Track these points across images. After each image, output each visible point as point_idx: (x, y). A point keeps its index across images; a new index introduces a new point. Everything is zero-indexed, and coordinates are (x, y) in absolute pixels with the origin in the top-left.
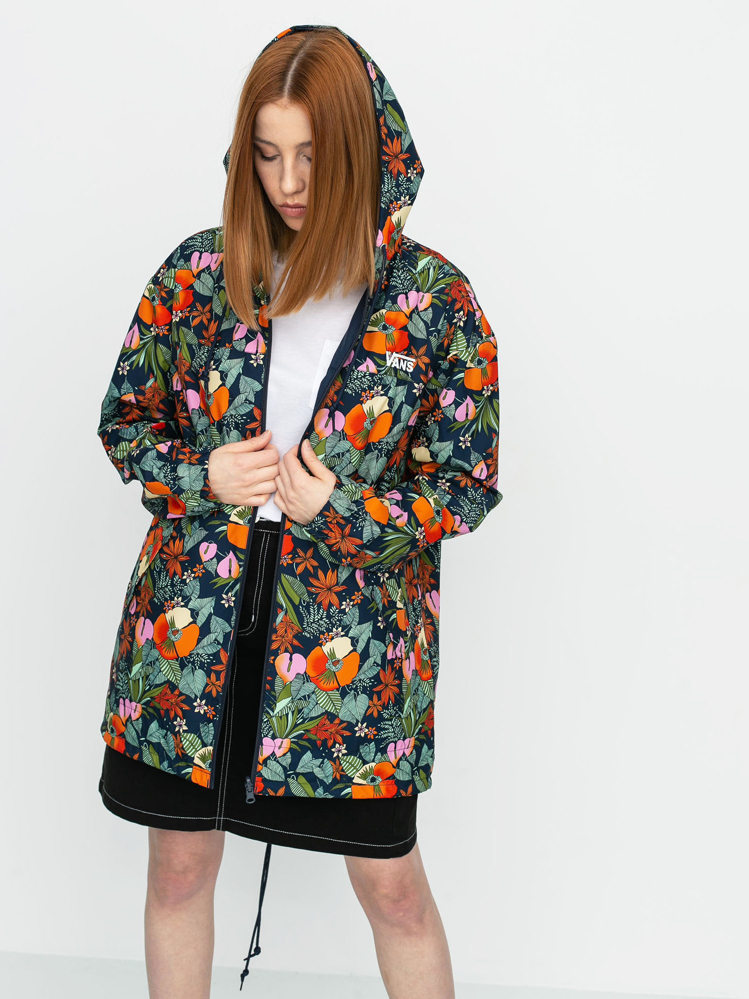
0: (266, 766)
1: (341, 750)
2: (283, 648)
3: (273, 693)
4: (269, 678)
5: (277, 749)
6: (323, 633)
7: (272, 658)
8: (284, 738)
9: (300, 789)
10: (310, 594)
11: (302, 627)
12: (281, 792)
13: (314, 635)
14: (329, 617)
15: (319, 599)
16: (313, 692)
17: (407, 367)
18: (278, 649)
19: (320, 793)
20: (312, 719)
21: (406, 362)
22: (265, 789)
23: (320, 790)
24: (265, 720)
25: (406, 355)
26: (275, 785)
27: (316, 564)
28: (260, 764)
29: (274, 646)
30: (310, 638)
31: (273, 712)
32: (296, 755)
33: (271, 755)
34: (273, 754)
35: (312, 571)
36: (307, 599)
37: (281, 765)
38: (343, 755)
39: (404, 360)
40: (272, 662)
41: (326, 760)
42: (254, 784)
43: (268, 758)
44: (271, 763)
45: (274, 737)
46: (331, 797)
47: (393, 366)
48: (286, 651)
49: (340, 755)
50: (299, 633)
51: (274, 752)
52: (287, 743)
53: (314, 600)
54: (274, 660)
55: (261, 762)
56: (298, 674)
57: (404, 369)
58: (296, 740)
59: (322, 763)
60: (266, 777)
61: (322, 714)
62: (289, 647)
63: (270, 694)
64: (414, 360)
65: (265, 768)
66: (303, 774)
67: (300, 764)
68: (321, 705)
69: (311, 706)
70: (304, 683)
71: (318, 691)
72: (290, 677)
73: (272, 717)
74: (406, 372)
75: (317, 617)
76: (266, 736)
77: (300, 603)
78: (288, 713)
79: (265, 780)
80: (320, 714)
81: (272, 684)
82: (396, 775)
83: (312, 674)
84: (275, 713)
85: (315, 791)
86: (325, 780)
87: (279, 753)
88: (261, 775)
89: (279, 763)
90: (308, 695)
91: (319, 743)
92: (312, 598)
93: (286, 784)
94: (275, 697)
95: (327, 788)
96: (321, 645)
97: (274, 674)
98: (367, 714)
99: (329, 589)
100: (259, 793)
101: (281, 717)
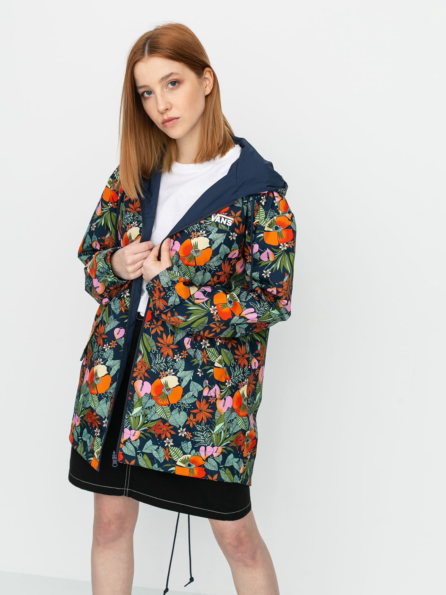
0: (125, 445)
1: (170, 442)
2: (139, 377)
3: (132, 402)
4: (130, 393)
5: (132, 436)
6: (162, 371)
7: (133, 381)
8: (137, 430)
9: (144, 462)
10: (157, 347)
11: (151, 366)
12: (133, 463)
14: (166, 362)
15: (162, 351)
16: (154, 406)
18: (136, 377)
19: (156, 467)
20: (153, 421)
21: (226, 219)
22: (123, 459)
23: (156, 466)
24: (126, 418)
25: (226, 215)
26: (130, 458)
28: (122, 444)
29: (135, 375)
32: (143, 441)
33: (128, 439)
34: (129, 439)
36: (155, 350)
37: (133, 446)
38: (171, 446)
39: (225, 218)
40: (132, 384)
41: (160, 447)
42: (117, 455)
43: (126, 441)
44: (128, 444)
46: (162, 471)
47: (216, 221)
48: (141, 379)
49: (169, 445)
50: (149, 369)
51: (130, 437)
52: (138, 433)
53: (159, 350)
54: (134, 383)
55: (122, 443)
56: (146, 393)
57: (225, 223)
58: (143, 432)
59: (158, 448)
60: (124, 452)
61: (158, 419)
63: (131, 403)
64: (233, 219)
65: (124, 446)
66: (147, 454)
67: (145, 447)
68: (158, 414)
69: (152, 414)
70: (149, 399)
71: (157, 405)
72: (142, 394)
73: (130, 416)
74: (226, 225)
75: (160, 361)
76: (126, 427)
78: (140, 416)
79: (124, 454)
80: (157, 418)
81: (132, 397)
82: (205, 465)
83: (154, 395)
84: (132, 414)
85: (153, 465)
86: (159, 460)
87: (133, 439)
88: (122, 451)
89: (133, 445)
90: (151, 407)
91: (156, 435)
93: (136, 458)
94: (133, 405)
95: (160, 465)
96: (160, 378)
97: (134, 391)
98: (186, 424)
99: (168, 346)
100: (120, 461)
101: (136, 417)
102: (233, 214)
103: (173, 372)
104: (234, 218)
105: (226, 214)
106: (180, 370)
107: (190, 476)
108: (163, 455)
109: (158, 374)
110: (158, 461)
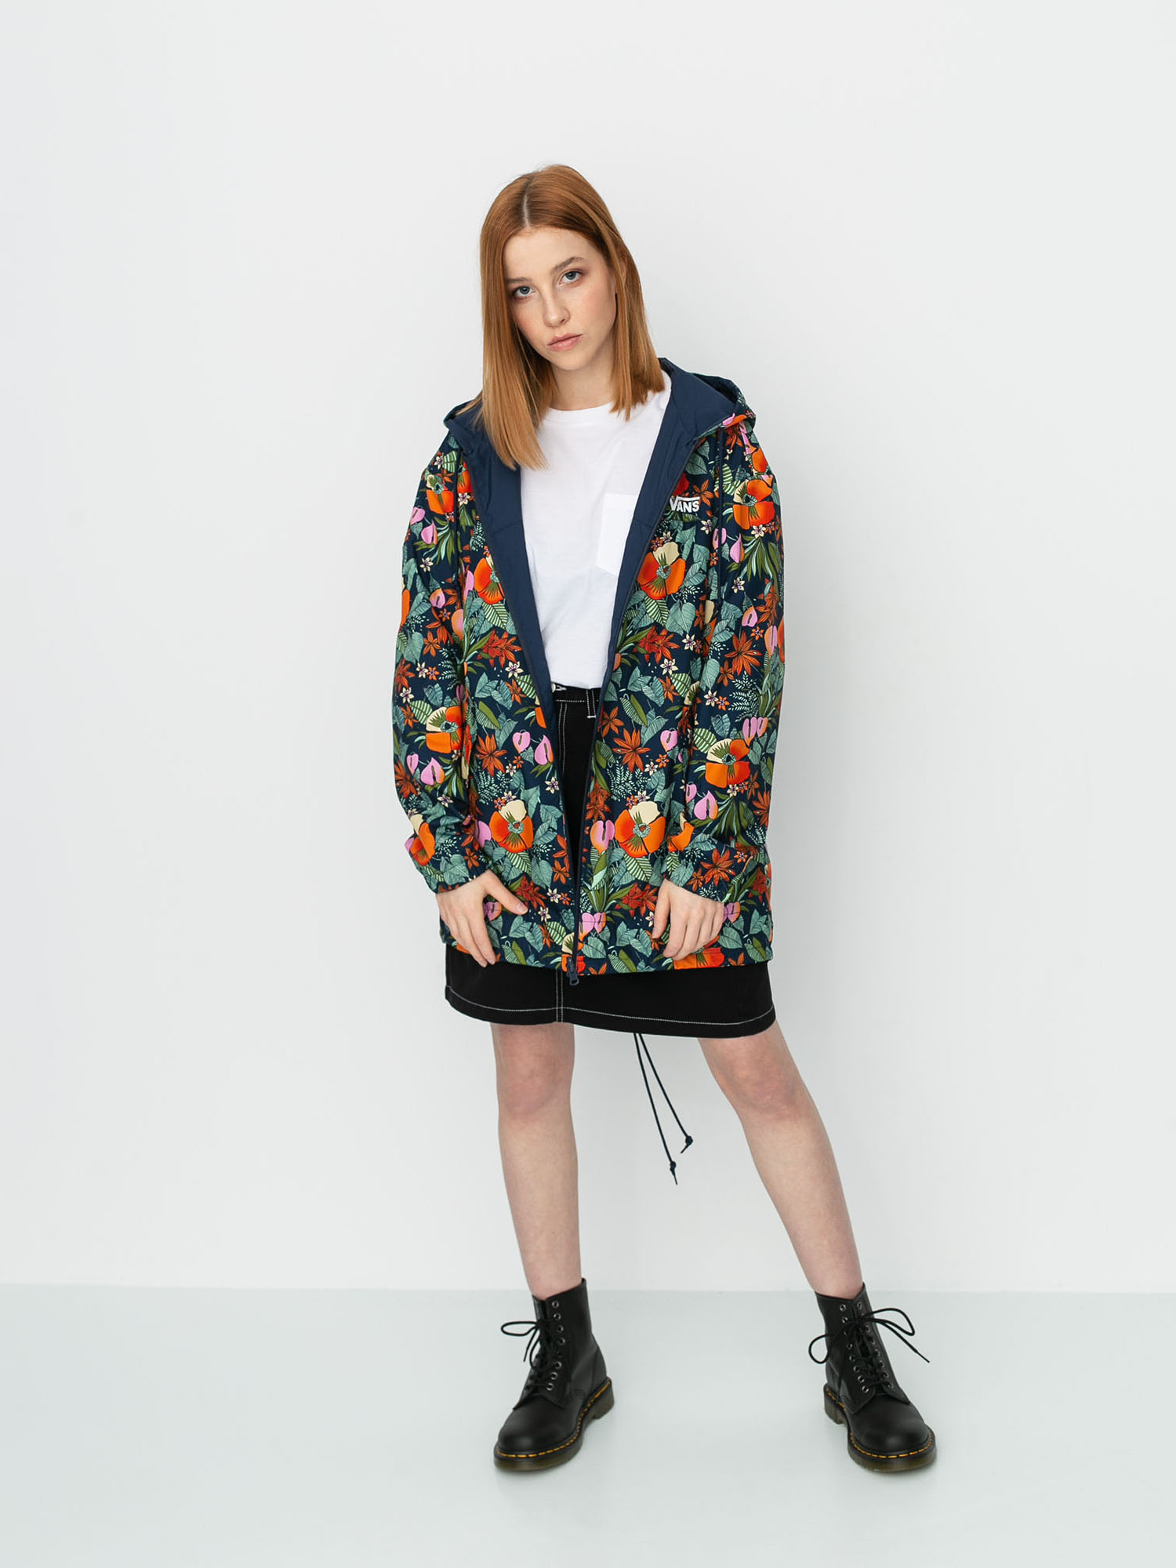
0: (587, 943)
2: (596, 817)
4: (585, 850)
5: (596, 924)
7: (588, 828)
9: (621, 965)
10: (616, 755)
12: (603, 969)
13: (621, 798)
14: (635, 779)
15: (625, 761)
16: (623, 859)
17: (693, 507)
21: (690, 503)
22: (586, 968)
23: (642, 964)
24: (583, 895)
25: (689, 497)
26: (597, 963)
27: (620, 723)
28: (580, 942)
29: (589, 816)
30: (617, 800)
31: (591, 885)
35: (617, 732)
36: (613, 761)
39: (687, 503)
40: (587, 833)
41: (641, 930)
42: (575, 964)
43: (589, 934)
44: (592, 940)
45: (593, 912)
46: (652, 970)
47: (678, 510)
48: (599, 819)
51: (594, 928)
53: (621, 761)
54: (589, 831)
55: (581, 939)
57: (690, 511)
59: (638, 933)
61: (632, 882)
62: (601, 814)
64: (698, 498)
65: (585, 946)
71: (627, 858)
74: (693, 513)
75: (624, 779)
76: (586, 911)
77: (607, 767)
79: (586, 959)
80: (629, 881)
81: (588, 855)
85: (636, 965)
88: (582, 954)
91: (632, 912)
92: (619, 760)
93: (607, 960)
94: (591, 870)
97: (589, 845)
100: (580, 973)
102: (697, 490)
103: (647, 795)
104: (699, 495)
105: (687, 494)
106: (658, 790)
107: (699, 967)
108: (649, 941)
109: (624, 801)
110: (642, 956)
